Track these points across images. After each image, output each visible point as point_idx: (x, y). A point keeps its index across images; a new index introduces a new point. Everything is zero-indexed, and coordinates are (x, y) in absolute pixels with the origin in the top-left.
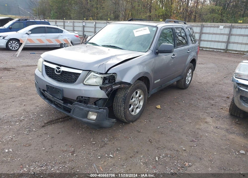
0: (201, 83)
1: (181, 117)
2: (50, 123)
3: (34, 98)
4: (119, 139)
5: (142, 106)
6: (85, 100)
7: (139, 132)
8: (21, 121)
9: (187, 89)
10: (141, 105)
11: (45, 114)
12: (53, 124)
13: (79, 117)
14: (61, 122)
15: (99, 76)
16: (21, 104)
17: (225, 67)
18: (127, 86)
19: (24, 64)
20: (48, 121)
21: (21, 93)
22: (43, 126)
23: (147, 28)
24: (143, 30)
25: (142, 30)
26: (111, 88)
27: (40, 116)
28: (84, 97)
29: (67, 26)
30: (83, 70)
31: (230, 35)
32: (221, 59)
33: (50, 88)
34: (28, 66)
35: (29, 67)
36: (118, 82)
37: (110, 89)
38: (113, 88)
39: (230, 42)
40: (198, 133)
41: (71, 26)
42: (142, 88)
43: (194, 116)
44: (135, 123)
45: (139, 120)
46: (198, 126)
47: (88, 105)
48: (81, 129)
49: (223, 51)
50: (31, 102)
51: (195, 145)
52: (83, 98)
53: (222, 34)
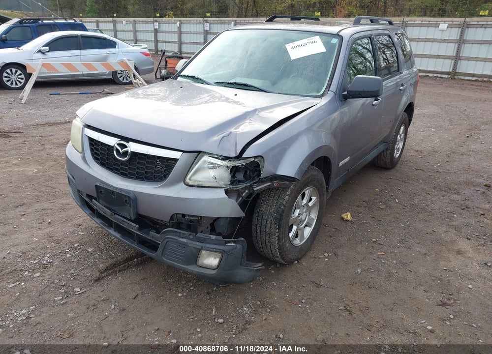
0: (421, 152)
1: (401, 241)
2: (114, 268)
3: (69, 205)
4: (277, 308)
5: (315, 221)
6: (191, 221)
7: (318, 286)
8: (45, 267)
9: (396, 168)
10: (313, 219)
11: (98, 244)
12: (119, 271)
13: (177, 262)
14: (137, 265)
15: (221, 164)
16: (42, 221)
17: (461, 112)
18: (288, 183)
19: (40, 121)
20: (107, 265)
21: (40, 192)
22: (98, 280)
23: (317, 38)
24: (308, 44)
25: (305, 44)
26: (249, 191)
27: (88, 252)
28: (189, 216)
29: (121, 31)
30: (184, 152)
31: (461, 42)
32: (449, 95)
33: (105, 193)
34: (48, 124)
35: (51, 127)
36: (267, 177)
37: (247, 192)
38: (255, 189)
39: (461, 58)
40: (449, 281)
41: (130, 31)
42: (315, 182)
43: (429, 236)
44: (304, 262)
45: (310, 254)
46: (443, 262)
47: (199, 235)
48: (185, 282)
49: (446, 76)
50: (64, 214)
51: (452, 317)
52: (187, 217)
53: (444, 41)
